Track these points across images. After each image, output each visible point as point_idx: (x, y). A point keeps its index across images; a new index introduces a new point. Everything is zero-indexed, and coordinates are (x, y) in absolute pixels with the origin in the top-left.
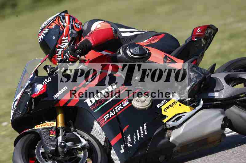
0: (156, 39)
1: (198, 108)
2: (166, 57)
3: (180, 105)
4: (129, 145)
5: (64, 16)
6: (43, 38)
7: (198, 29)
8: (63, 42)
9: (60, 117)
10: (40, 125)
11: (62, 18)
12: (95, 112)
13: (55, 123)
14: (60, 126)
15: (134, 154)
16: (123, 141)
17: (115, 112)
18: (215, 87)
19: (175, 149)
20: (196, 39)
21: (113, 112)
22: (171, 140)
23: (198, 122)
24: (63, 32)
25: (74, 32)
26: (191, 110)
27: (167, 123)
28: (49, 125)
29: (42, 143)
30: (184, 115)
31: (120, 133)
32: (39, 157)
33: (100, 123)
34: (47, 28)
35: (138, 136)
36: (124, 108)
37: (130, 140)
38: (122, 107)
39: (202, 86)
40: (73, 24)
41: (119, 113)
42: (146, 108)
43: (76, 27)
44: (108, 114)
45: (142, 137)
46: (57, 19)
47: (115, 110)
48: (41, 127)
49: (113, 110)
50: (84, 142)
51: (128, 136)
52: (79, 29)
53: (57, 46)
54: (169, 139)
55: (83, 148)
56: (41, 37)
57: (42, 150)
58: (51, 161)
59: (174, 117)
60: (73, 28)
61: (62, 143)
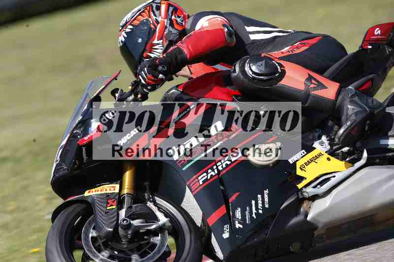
0: (303, 46)
1: (358, 165)
2: (310, 78)
3: (329, 159)
4: (238, 225)
5: (159, 4)
6: (123, 40)
7: (375, 29)
8: (154, 47)
9: (128, 176)
10: (93, 190)
11: (154, 9)
12: (184, 169)
13: (117, 186)
14: (126, 191)
15: (246, 242)
16: (228, 219)
17: (218, 170)
18: (390, 130)
19: (316, 233)
20: (370, 47)
21: (213, 170)
22: (309, 218)
23: (358, 188)
24: (155, 31)
25: (174, 31)
26: (347, 168)
27: (304, 190)
28: (108, 189)
29: (94, 220)
30: (334, 177)
31: (224, 205)
32: (88, 245)
33: (192, 188)
34: (130, 24)
35: (254, 211)
36: (232, 163)
37: (240, 218)
38: (229, 163)
39: (367, 128)
40: (173, 17)
41: (224, 172)
42: (269, 165)
43: (178, 24)
44: (205, 174)
45: (261, 212)
46: (146, 9)
47: (217, 167)
48: (94, 193)
49: (215, 167)
50: (163, 219)
51: (238, 211)
52: (183, 26)
53: (145, 55)
54: (306, 216)
55: (161, 230)
56: (122, 39)
57: (93, 233)
58: (107, 252)
59: (317, 178)
60: (172, 24)
61: (124, 220)
